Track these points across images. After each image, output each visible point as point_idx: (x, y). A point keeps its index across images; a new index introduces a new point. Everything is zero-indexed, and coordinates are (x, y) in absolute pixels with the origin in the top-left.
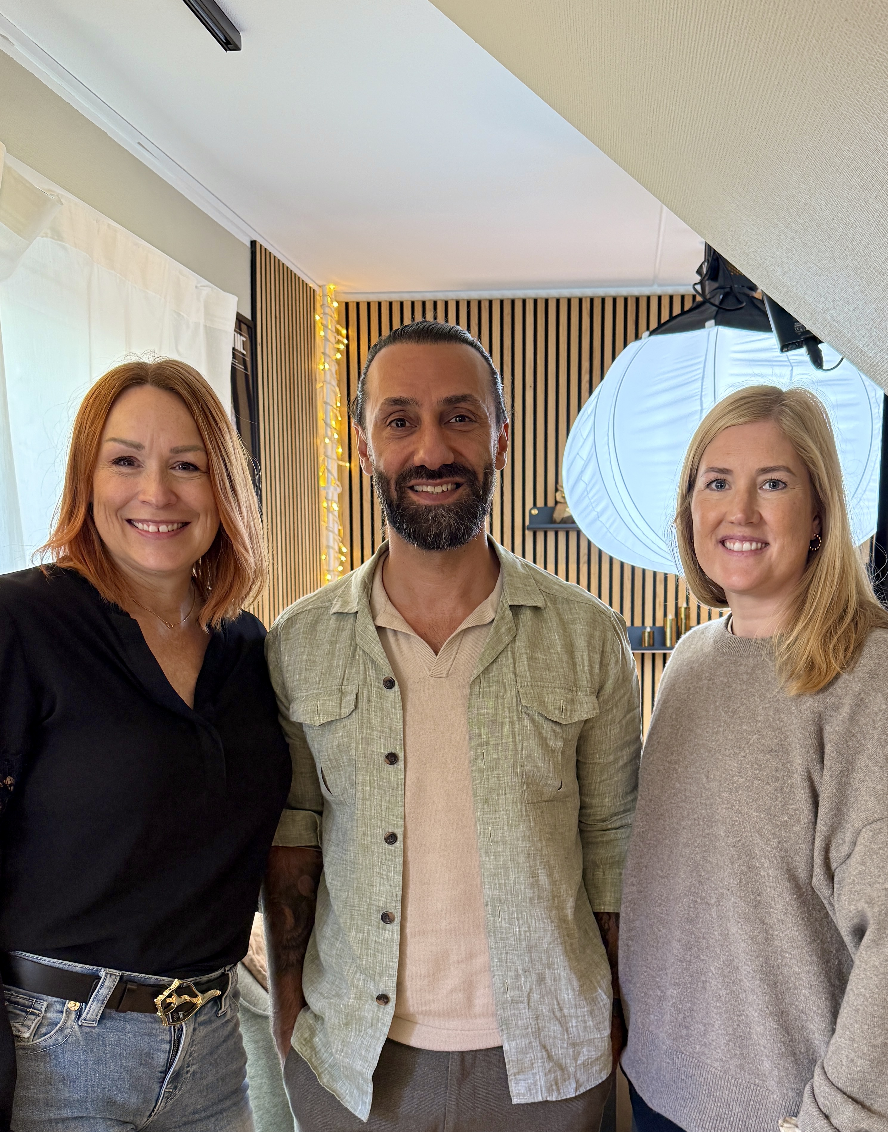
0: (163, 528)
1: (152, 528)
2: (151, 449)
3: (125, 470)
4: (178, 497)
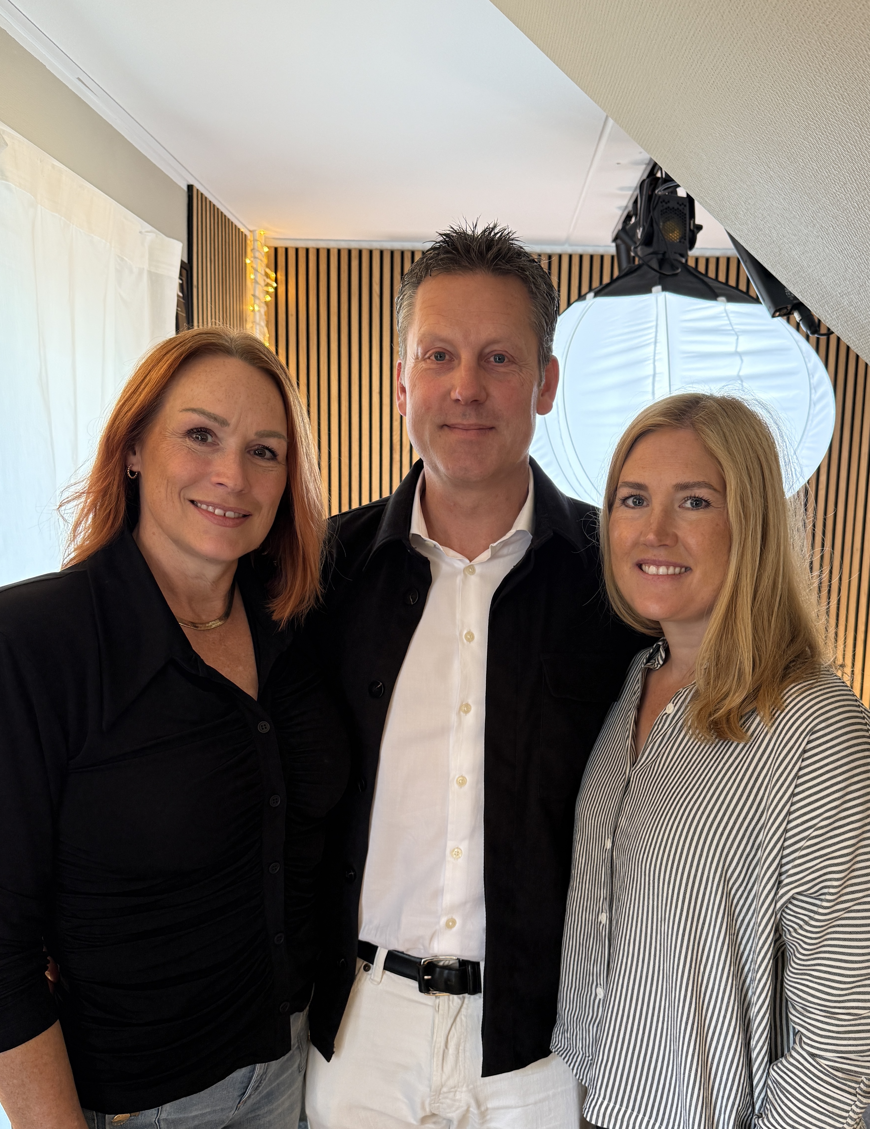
2: (236, 428)
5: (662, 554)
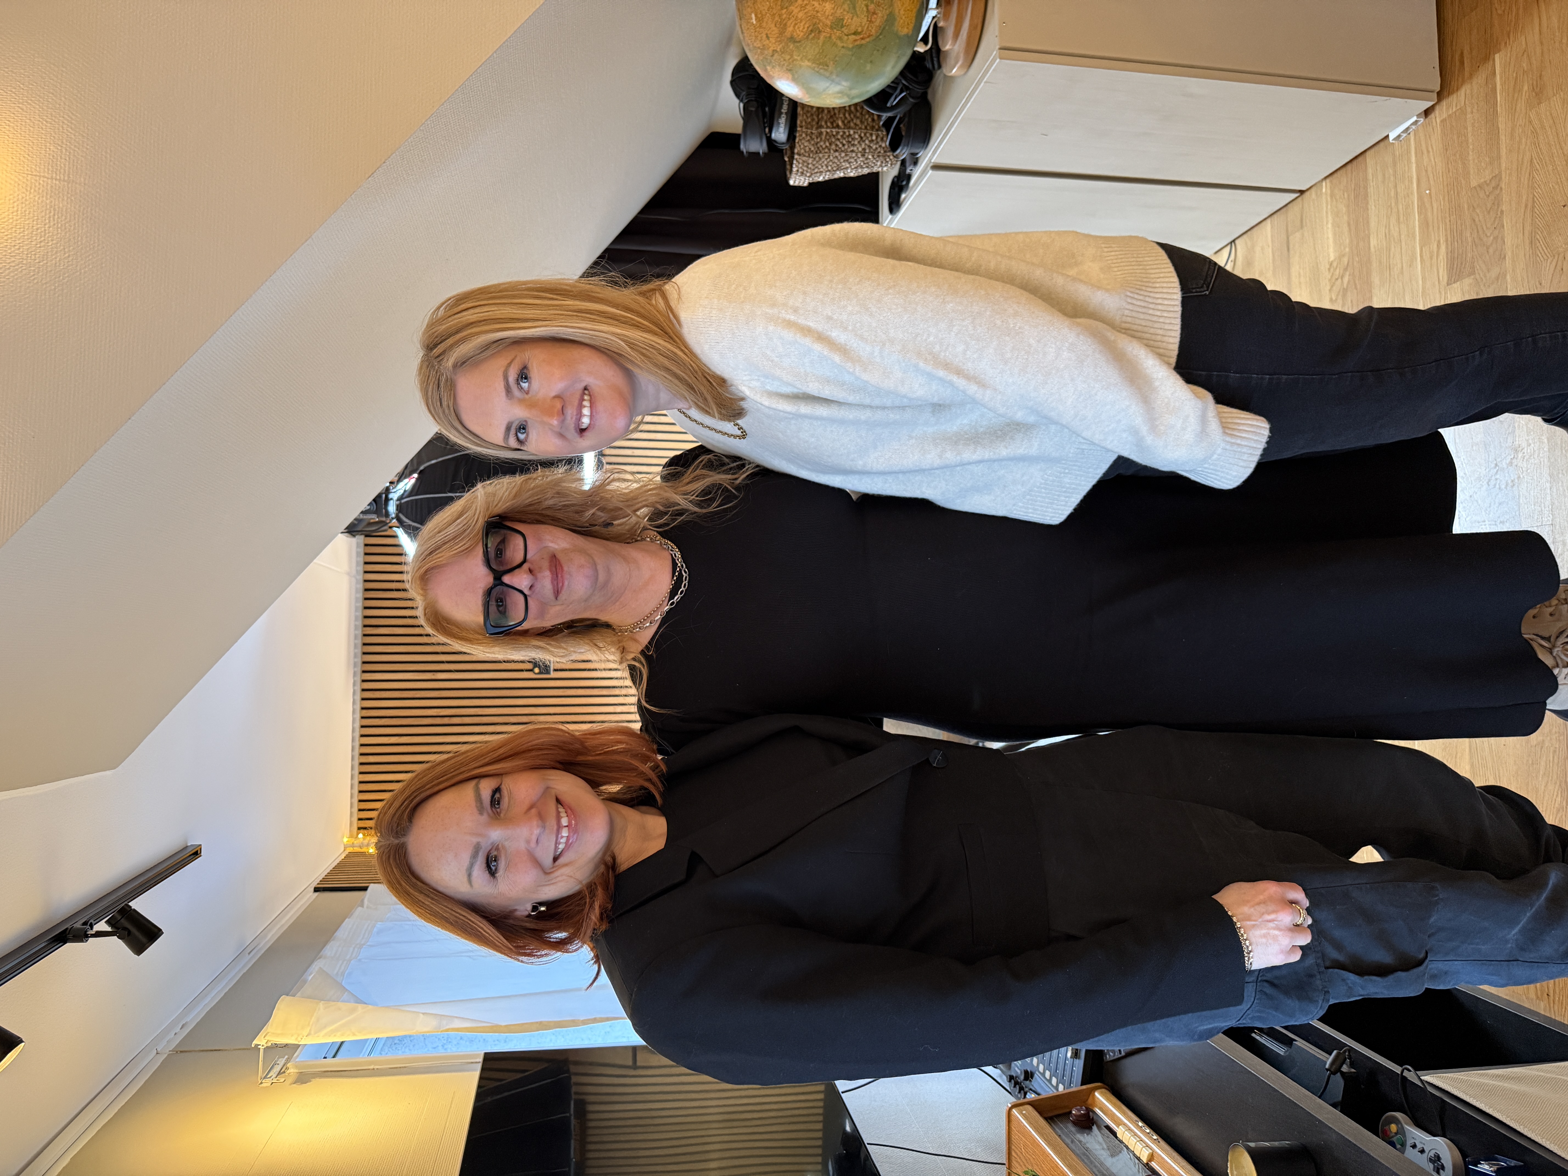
0: (564, 821)
1: (565, 833)
2: (480, 835)
3: (502, 864)
4: (531, 807)
5: (570, 412)
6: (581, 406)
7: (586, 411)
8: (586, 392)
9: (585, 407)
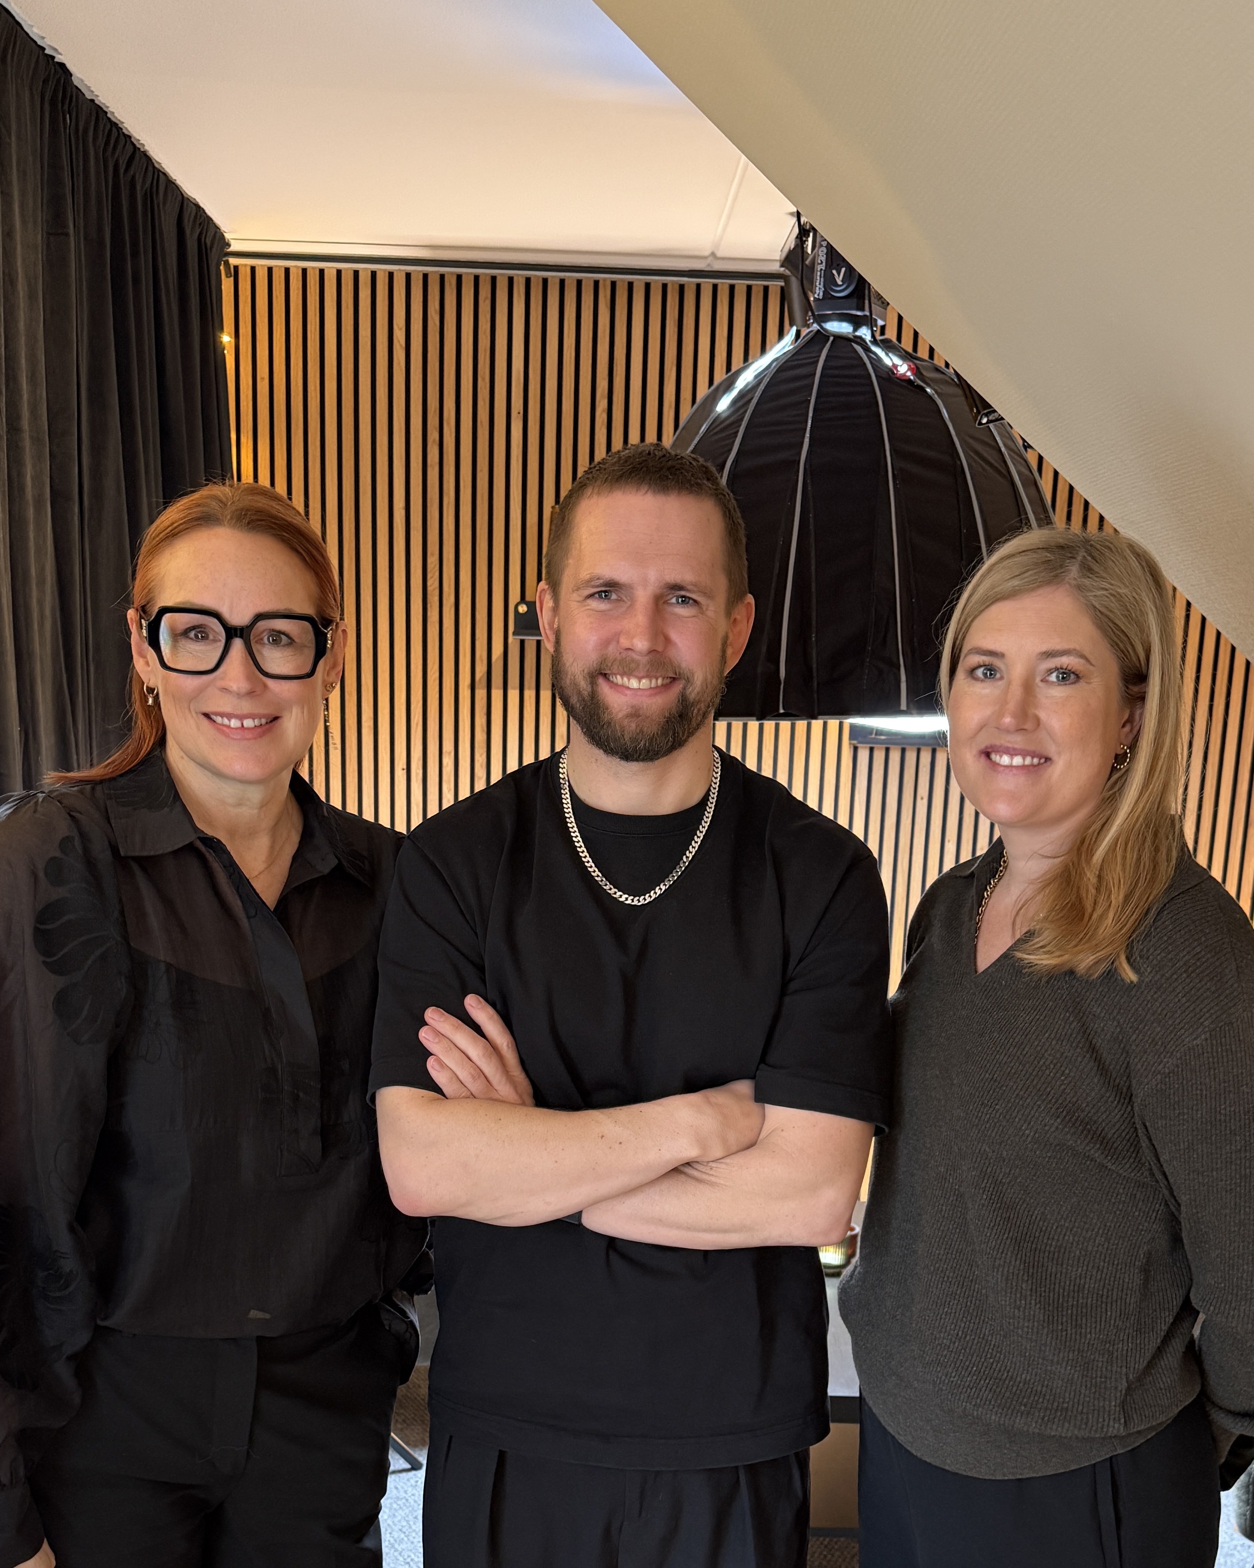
6: (1024, 754)
7: (1018, 761)
8: (1043, 760)
9: (1024, 759)
